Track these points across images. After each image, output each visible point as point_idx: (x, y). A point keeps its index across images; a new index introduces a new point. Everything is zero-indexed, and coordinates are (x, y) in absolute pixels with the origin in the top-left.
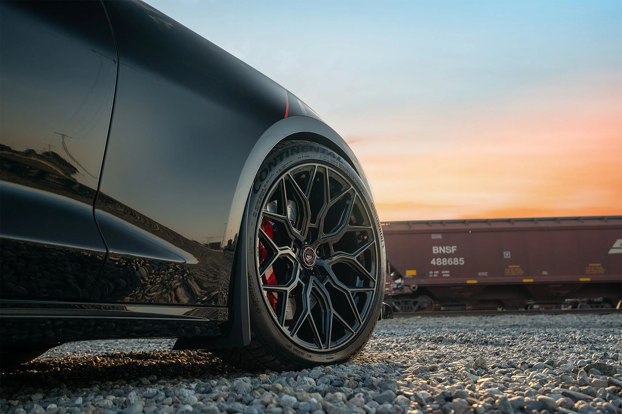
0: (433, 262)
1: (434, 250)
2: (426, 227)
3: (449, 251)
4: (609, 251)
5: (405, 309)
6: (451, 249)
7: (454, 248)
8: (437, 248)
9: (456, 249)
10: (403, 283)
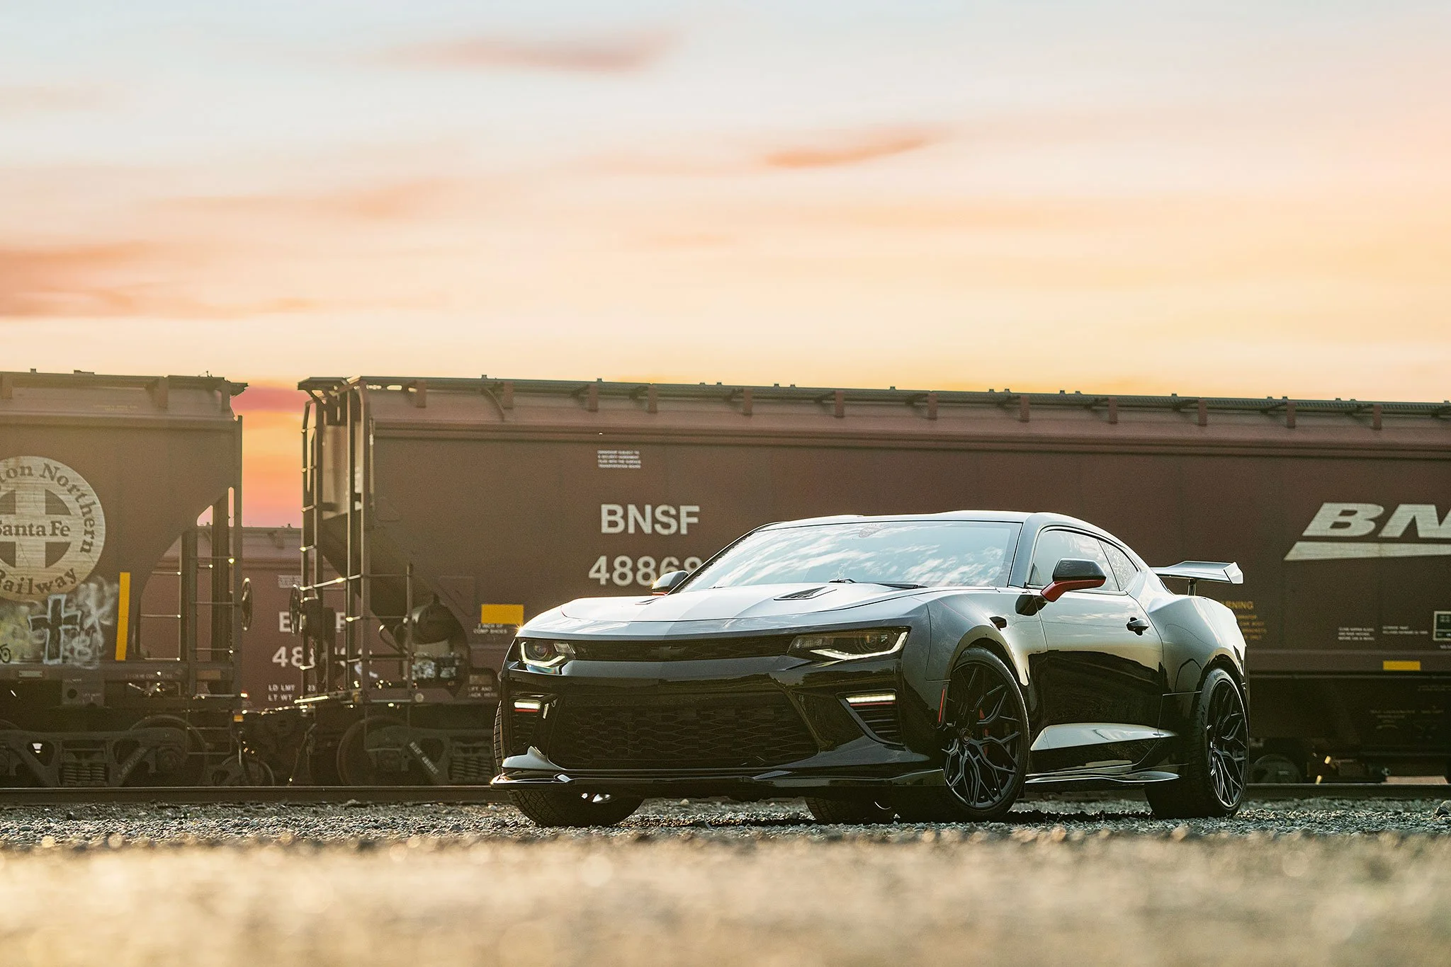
0: (598, 571)
1: (605, 518)
2: (572, 417)
3: (666, 526)
4: (1289, 547)
5: (465, 774)
6: (677, 518)
7: (690, 514)
8: (619, 509)
9: (695, 520)
10: (461, 659)
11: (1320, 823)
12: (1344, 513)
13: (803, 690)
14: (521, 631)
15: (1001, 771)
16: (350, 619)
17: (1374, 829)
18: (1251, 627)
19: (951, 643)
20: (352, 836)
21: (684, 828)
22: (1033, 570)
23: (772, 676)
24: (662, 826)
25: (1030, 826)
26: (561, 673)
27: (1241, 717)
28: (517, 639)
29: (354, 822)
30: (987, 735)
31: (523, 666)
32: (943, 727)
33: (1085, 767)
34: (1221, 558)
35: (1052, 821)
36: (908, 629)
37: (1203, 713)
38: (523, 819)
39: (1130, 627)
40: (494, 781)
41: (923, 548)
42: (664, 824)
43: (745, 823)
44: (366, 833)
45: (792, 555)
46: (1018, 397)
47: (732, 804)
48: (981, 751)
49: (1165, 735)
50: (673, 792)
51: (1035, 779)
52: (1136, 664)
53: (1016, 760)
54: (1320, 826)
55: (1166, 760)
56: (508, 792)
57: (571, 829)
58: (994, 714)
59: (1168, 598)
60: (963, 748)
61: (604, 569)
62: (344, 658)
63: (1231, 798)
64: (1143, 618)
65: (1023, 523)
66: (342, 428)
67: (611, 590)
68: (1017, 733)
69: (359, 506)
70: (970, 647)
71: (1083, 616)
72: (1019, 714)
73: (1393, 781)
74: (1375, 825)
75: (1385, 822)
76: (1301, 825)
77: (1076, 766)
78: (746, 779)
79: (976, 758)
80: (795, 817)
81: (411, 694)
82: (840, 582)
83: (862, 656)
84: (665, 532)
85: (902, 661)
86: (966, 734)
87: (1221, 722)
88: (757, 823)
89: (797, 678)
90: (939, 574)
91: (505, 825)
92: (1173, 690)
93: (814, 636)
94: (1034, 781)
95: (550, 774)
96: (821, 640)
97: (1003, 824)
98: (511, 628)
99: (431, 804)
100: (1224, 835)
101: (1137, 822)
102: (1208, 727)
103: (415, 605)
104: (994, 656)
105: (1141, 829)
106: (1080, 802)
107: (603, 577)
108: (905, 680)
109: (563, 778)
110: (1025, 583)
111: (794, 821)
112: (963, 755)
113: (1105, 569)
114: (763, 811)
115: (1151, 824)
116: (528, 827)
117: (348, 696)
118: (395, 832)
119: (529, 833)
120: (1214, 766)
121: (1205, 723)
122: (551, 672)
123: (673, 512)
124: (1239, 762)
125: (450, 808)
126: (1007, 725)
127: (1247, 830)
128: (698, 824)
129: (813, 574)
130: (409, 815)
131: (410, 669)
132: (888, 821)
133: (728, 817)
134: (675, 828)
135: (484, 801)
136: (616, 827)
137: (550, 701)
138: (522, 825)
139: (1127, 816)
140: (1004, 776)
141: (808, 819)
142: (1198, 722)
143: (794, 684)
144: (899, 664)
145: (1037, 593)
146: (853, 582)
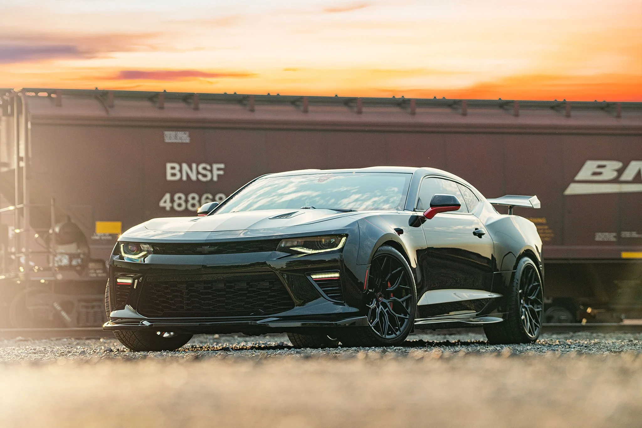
0: (165, 202)
1: (169, 171)
2: (150, 112)
3: (205, 176)
4: (566, 186)
5: (87, 321)
6: (211, 171)
7: (219, 169)
8: (177, 166)
9: (221, 172)
10: (84, 254)
11: (585, 347)
12: (600, 167)
13: (286, 271)
14: (121, 238)
15: (401, 317)
16: (17, 231)
17: (617, 350)
18: (544, 233)
19: (371, 244)
20: (21, 358)
21: (217, 352)
22: (418, 200)
23: (268, 263)
24: (204, 350)
25: (417, 349)
26: (144, 262)
27: (539, 285)
28: (118, 242)
29: (22, 350)
30: (392, 297)
31: (122, 258)
32: (367, 292)
33: (449, 315)
34: (528, 193)
35: (430, 346)
36: (347, 236)
37: (517, 283)
38: (122, 347)
39: (475, 234)
40: (105, 325)
41: (349, 188)
42: (205, 349)
43: (252, 348)
44: (29, 356)
45: (274, 194)
46: (409, 100)
47: (244, 337)
48: (389, 306)
49: (495, 296)
50: (210, 331)
51: (420, 322)
52: (478, 255)
53: (409, 311)
54: (586, 348)
55: (496, 310)
56: (113, 332)
57: (151, 352)
58: (396, 285)
59: (497, 216)
60: (378, 304)
61: (168, 201)
62: (14, 254)
63: (533, 332)
64: (482, 228)
65: (413, 174)
66: (11, 118)
67: (173, 213)
68: (409, 295)
69: (22, 164)
70: (382, 245)
71: (451, 227)
72: (411, 284)
73: (627, 322)
74: (618, 348)
75: (623, 346)
76: (574, 348)
77: (443, 314)
78: (253, 322)
79: (386, 310)
80: (281, 344)
81: (54, 275)
82: (307, 208)
83: (320, 251)
84: (204, 179)
85: (343, 254)
86: (380, 296)
87: (528, 288)
88: (260, 348)
89: (282, 264)
90: (359, 203)
91: (111, 351)
92: (500, 270)
93: (293, 240)
94: (420, 323)
95: (137, 321)
96: (296, 242)
97: (402, 347)
98: (115, 236)
99: (67, 339)
100: (531, 353)
101: (479, 347)
102: (520, 291)
103: (57, 222)
104: (396, 251)
105: (481, 350)
106: (445, 335)
107: (168, 206)
108: (345, 265)
109: (146, 323)
110: (414, 208)
111: (281, 347)
112: (379, 308)
113: (460, 200)
114: (262, 341)
115: (487, 348)
116: (125, 352)
117: (17, 276)
118: (46, 356)
119: (126, 355)
120: (524, 313)
121: (518, 290)
122: (139, 262)
123: (208, 167)
124: (538, 312)
125: (78, 341)
126: (404, 291)
127: (543, 351)
128: (226, 349)
129: (291, 204)
130: (54, 346)
131: (54, 260)
132: (336, 347)
133: (242, 345)
134: (212, 352)
135: (98, 337)
136: (177, 351)
137: (138, 278)
138: (121, 351)
139: (473, 343)
140: (402, 320)
141: (289, 346)
142: (514, 288)
143: (280, 268)
144: (341, 256)
145: (421, 214)
146: (315, 208)
